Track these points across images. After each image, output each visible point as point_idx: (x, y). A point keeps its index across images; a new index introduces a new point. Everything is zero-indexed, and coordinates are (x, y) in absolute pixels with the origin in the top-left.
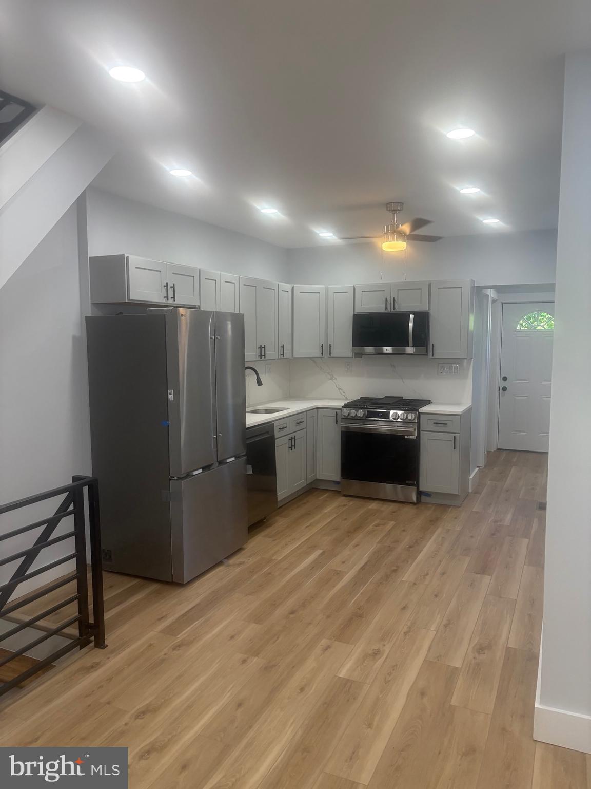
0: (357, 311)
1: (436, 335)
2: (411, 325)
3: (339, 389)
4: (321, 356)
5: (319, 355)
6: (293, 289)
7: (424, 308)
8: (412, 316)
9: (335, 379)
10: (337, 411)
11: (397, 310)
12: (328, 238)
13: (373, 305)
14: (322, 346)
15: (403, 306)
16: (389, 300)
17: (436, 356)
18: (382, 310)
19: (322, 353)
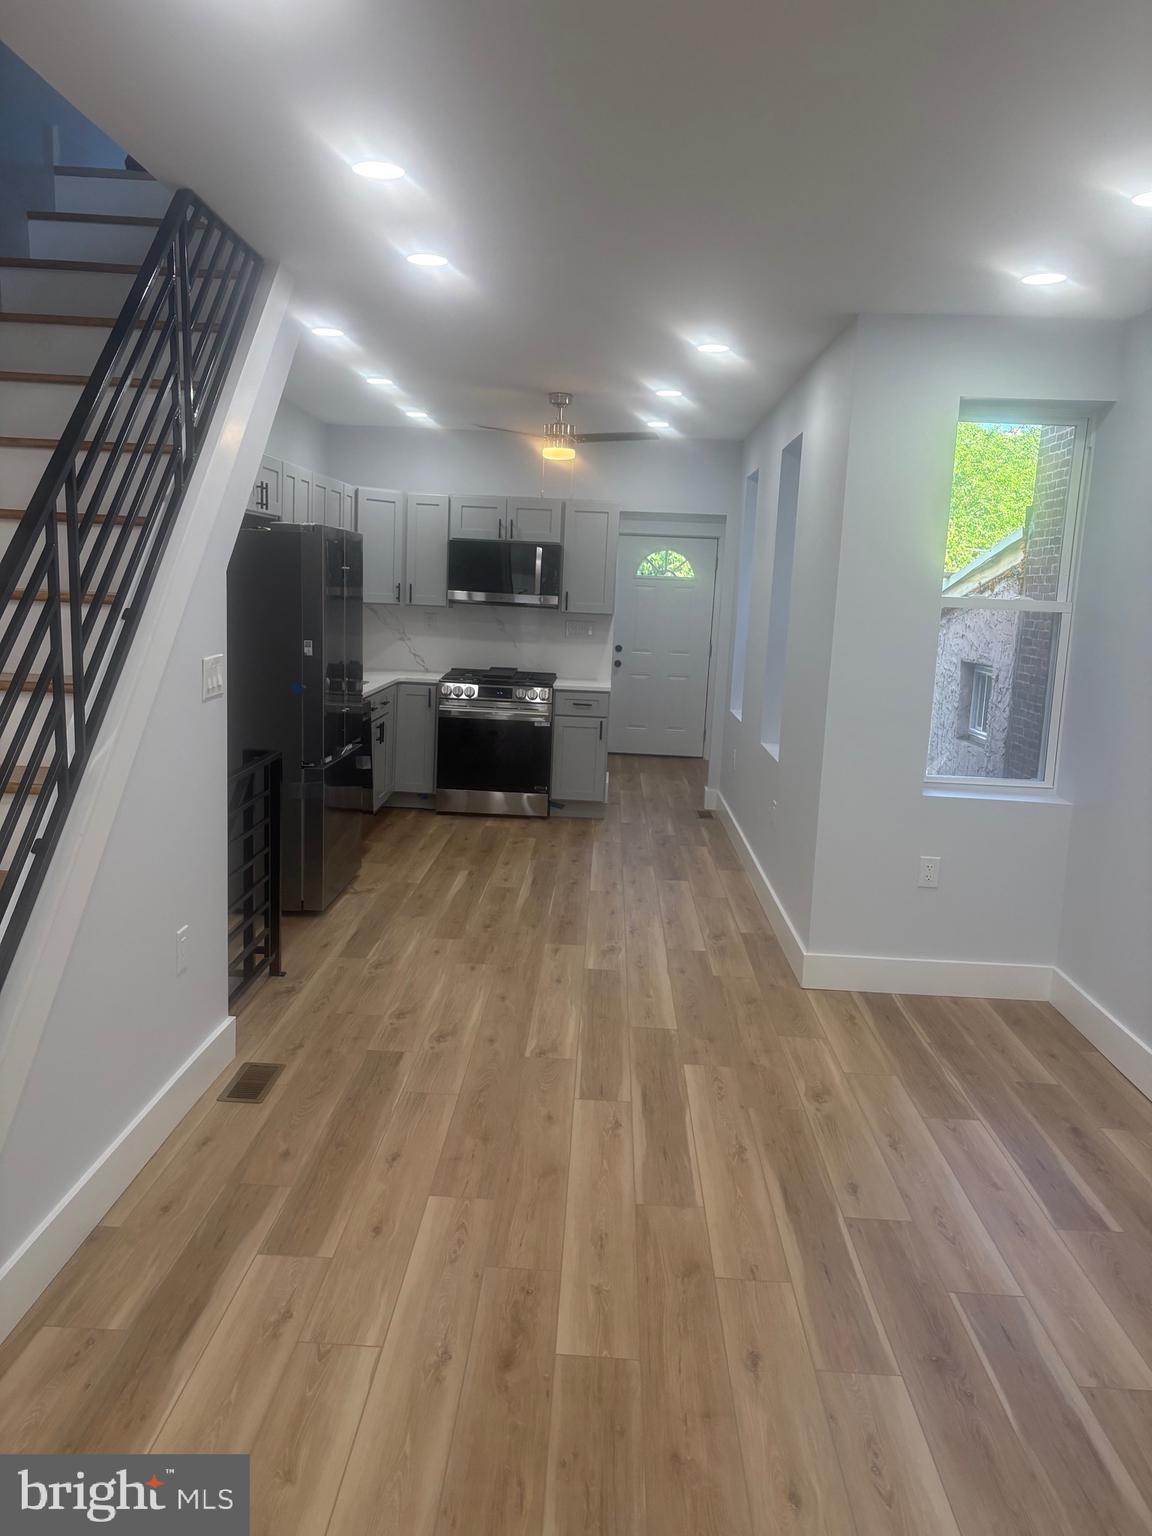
0: (452, 536)
1: (569, 580)
2: (539, 562)
3: (415, 655)
4: (396, 602)
5: (392, 600)
6: (356, 492)
7: (555, 539)
8: (540, 550)
9: (409, 639)
10: (431, 687)
11: (516, 538)
12: (420, 420)
13: (479, 529)
14: (399, 587)
15: (527, 532)
16: (503, 523)
17: (570, 609)
18: (494, 537)
19: (398, 598)
